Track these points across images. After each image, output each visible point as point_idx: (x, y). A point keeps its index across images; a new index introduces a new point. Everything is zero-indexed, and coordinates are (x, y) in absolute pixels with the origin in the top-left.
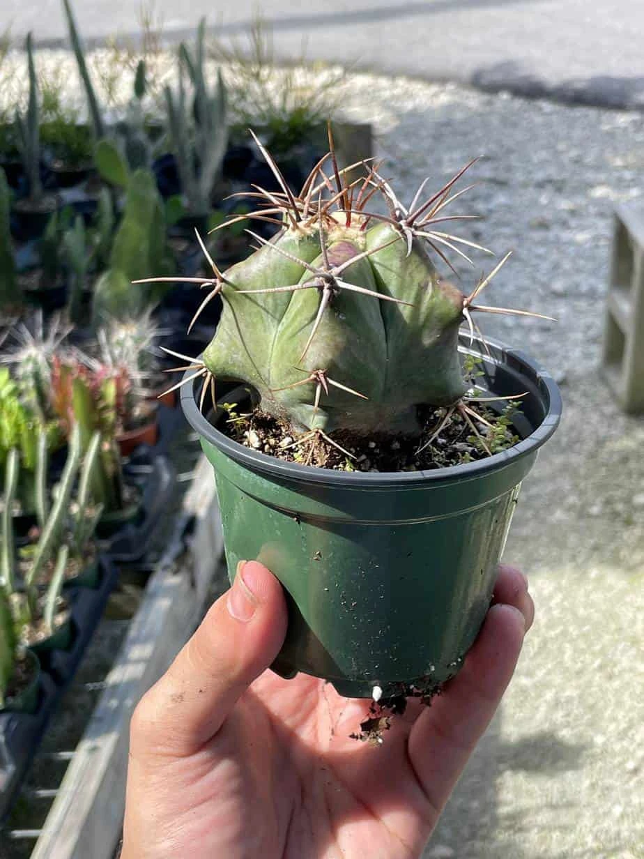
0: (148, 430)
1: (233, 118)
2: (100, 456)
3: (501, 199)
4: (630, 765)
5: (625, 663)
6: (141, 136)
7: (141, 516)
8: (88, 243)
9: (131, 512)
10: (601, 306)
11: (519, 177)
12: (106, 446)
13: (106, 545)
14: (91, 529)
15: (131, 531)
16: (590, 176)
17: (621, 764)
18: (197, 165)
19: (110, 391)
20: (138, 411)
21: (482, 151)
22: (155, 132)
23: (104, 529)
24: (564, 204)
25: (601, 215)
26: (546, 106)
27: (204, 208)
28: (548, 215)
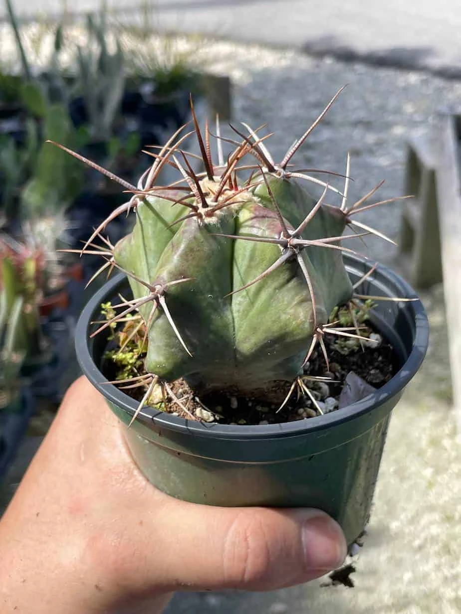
0: (61, 298)
1: (128, 71)
2: (23, 316)
3: (326, 134)
4: (417, 543)
5: (413, 469)
6: (59, 83)
7: (55, 362)
8: (18, 160)
9: (47, 357)
10: (397, 212)
11: (338, 118)
12: (29, 309)
13: (27, 382)
14: (16, 370)
15: (47, 372)
16: (391, 118)
17: (410, 542)
18: (101, 105)
19: (31, 268)
20: (54, 283)
21: (312, 98)
22: (70, 81)
23: (26, 370)
24: (371, 138)
25: (398, 146)
26: (360, 68)
27: (106, 136)
28: (359, 145)
